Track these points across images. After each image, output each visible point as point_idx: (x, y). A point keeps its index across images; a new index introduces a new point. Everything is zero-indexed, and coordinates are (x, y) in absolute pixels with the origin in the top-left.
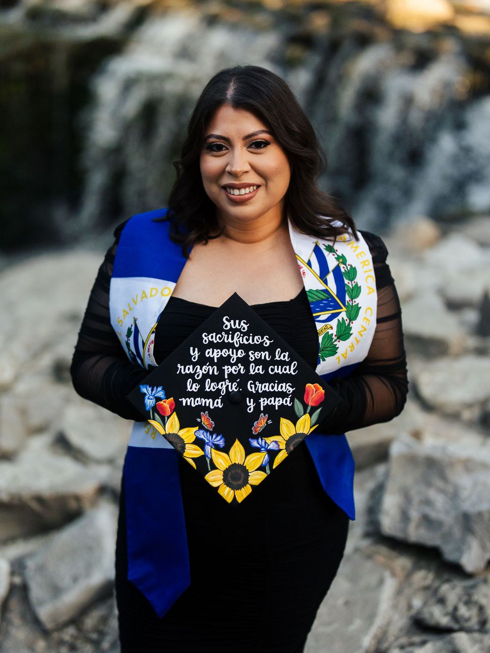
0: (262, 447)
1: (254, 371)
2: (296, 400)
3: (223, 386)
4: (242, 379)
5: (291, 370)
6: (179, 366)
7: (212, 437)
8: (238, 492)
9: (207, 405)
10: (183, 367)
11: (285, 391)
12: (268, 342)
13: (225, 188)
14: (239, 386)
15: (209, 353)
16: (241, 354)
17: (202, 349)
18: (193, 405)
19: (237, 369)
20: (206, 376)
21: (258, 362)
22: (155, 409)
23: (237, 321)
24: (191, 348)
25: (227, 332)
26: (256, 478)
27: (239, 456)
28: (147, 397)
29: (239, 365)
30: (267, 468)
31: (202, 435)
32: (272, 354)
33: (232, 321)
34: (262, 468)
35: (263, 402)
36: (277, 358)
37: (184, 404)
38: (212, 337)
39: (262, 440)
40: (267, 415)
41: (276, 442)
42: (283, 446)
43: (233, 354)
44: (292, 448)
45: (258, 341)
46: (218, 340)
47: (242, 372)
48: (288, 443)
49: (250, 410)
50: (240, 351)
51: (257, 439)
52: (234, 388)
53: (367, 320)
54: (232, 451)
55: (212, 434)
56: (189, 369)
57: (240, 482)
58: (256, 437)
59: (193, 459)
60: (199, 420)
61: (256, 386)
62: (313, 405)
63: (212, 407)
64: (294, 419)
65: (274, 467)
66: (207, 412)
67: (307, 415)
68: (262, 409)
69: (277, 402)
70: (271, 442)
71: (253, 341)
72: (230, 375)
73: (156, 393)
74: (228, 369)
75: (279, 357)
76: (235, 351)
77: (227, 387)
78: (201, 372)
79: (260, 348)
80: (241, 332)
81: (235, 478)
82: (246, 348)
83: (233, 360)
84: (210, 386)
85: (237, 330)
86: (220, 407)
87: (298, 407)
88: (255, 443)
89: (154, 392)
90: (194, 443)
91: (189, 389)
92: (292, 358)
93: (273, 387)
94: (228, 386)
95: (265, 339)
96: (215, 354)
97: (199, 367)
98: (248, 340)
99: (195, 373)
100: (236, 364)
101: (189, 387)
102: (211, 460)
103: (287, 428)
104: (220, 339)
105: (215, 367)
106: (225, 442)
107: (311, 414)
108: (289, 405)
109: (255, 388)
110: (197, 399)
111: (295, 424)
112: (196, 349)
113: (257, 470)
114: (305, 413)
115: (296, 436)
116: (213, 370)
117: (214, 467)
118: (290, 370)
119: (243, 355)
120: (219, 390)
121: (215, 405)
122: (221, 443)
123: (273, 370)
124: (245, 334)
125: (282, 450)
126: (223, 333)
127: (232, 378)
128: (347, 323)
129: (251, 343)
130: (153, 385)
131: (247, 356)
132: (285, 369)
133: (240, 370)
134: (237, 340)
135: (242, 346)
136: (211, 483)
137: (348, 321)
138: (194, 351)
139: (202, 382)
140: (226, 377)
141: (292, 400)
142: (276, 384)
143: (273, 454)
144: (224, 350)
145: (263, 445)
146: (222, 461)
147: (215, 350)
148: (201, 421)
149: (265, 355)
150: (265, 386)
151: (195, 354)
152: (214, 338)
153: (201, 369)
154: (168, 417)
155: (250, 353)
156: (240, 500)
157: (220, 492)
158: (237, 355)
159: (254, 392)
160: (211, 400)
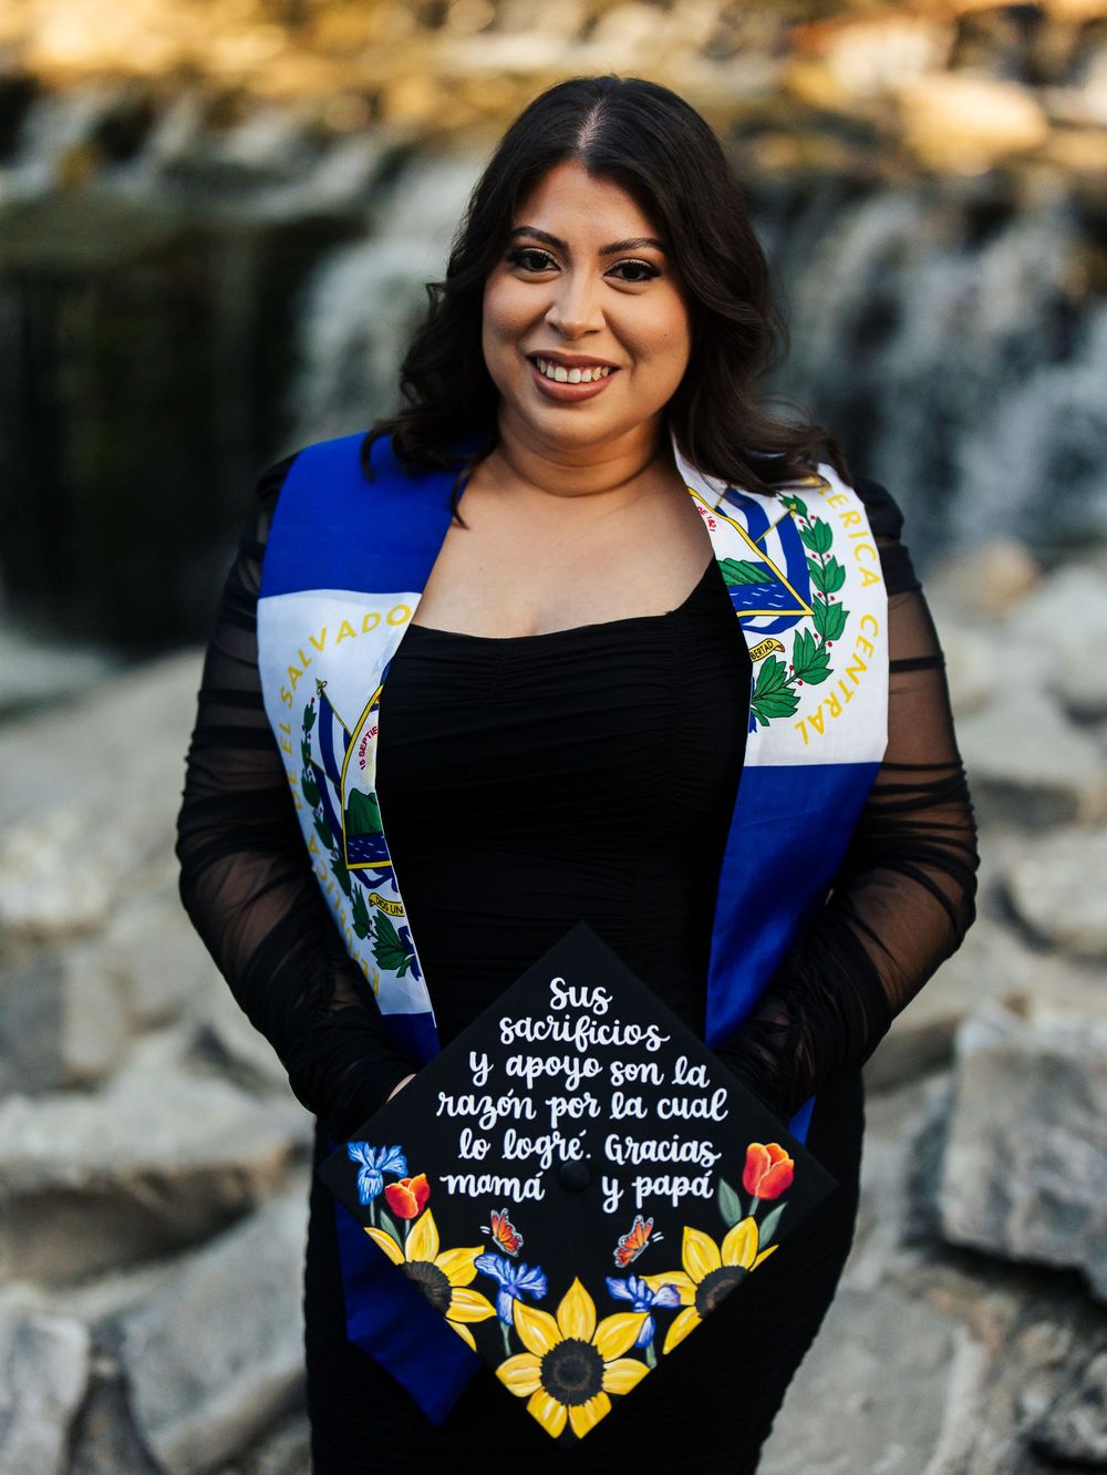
0: (639, 1300)
1: (621, 1112)
2: (723, 1185)
3: (545, 1147)
4: (593, 1131)
5: (712, 1109)
6: (442, 1096)
7: (517, 1273)
8: (575, 1411)
9: (507, 1193)
10: (451, 1099)
11: (695, 1160)
12: (658, 1041)
13: (534, 359)
14: (585, 1146)
15: (514, 1066)
16: (591, 1068)
17: (499, 1055)
18: (473, 1194)
19: (582, 1106)
20: (505, 1122)
21: (630, 1089)
22: (382, 1201)
23: (584, 990)
24: (473, 1055)
25: (559, 1017)
26: (623, 1376)
27: (580, 1320)
28: (363, 1171)
29: (587, 1095)
30: (650, 1352)
31: (492, 1267)
32: (667, 1070)
33: (572, 990)
34: (636, 1353)
35: (643, 1187)
36: (679, 1080)
37: (451, 1191)
38: (523, 1028)
39: (638, 1281)
40: (651, 1220)
41: (672, 1287)
42: (688, 1298)
43: (572, 1068)
44: (711, 1304)
45: (632, 1038)
46: (537, 1034)
47: (593, 1113)
48: (702, 1290)
49: (610, 1206)
50: (588, 1062)
51: (627, 1279)
52: (572, 1151)
53: (866, 643)
54: (565, 1307)
55: (515, 1264)
56: (467, 1106)
57: (582, 1387)
58: (623, 1275)
59: (470, 1326)
60: (485, 1229)
61: (625, 1148)
62: (765, 1196)
63: (517, 1199)
64: (718, 1231)
65: (667, 1349)
66: (505, 1211)
67: (751, 1221)
68: (639, 1204)
69: (677, 1189)
70: (659, 1287)
71: (621, 1037)
72: (565, 1119)
73: (386, 1162)
74: (558, 1107)
75: (684, 1078)
76: (576, 1061)
77: (556, 1151)
78: (493, 1111)
79: (637, 1054)
80: (593, 1016)
81: (570, 1375)
82: (604, 1054)
83: (572, 1084)
84: (515, 1147)
85: (583, 1011)
86: (538, 1198)
87: (729, 1200)
88: (619, 1290)
89: (381, 1159)
90: (473, 1286)
91: (464, 1154)
92: (715, 1080)
93: (667, 1152)
94: (558, 1146)
95: (650, 1032)
96: (528, 1069)
97: (489, 1099)
98: (608, 1035)
99: (481, 1114)
100: (578, 1093)
101: (464, 1148)
102: (513, 1329)
103: (699, 1252)
104: (542, 1032)
105: (528, 1101)
106: (548, 1285)
107: (759, 1219)
108: (707, 1196)
109: (624, 1152)
110: (482, 1178)
111: (719, 1243)
112: (484, 1057)
113: (624, 1356)
114: (744, 1216)
115: (723, 1272)
116: (524, 1108)
117: (519, 1348)
118: (708, 1110)
119: (598, 1070)
120: (535, 1157)
121: (526, 1193)
122: (538, 1287)
123: (667, 1109)
124: (601, 1020)
125: (684, 1307)
126: (550, 1019)
127: (568, 1127)
128: (818, 642)
129: (617, 1043)
130: (379, 1143)
131: (607, 1074)
132: (698, 1108)
133: (587, 1108)
134: (583, 1034)
135: (595, 1050)
136: (510, 1387)
137: (820, 638)
138: (478, 1061)
139: (495, 1138)
140: (554, 1124)
141: (713, 1184)
142: (675, 1145)
143: (663, 1317)
144: (551, 1060)
145: (641, 1294)
146: (538, 1331)
147: (529, 1059)
148: (492, 1233)
149: (650, 1072)
150: (648, 1148)
151: (481, 1068)
152: (528, 1030)
153: (494, 1104)
154: (414, 1221)
155: (613, 1067)
156: (581, 1431)
157: (533, 1408)
158: (581, 1071)
159: (621, 1162)
160: (516, 1181)
